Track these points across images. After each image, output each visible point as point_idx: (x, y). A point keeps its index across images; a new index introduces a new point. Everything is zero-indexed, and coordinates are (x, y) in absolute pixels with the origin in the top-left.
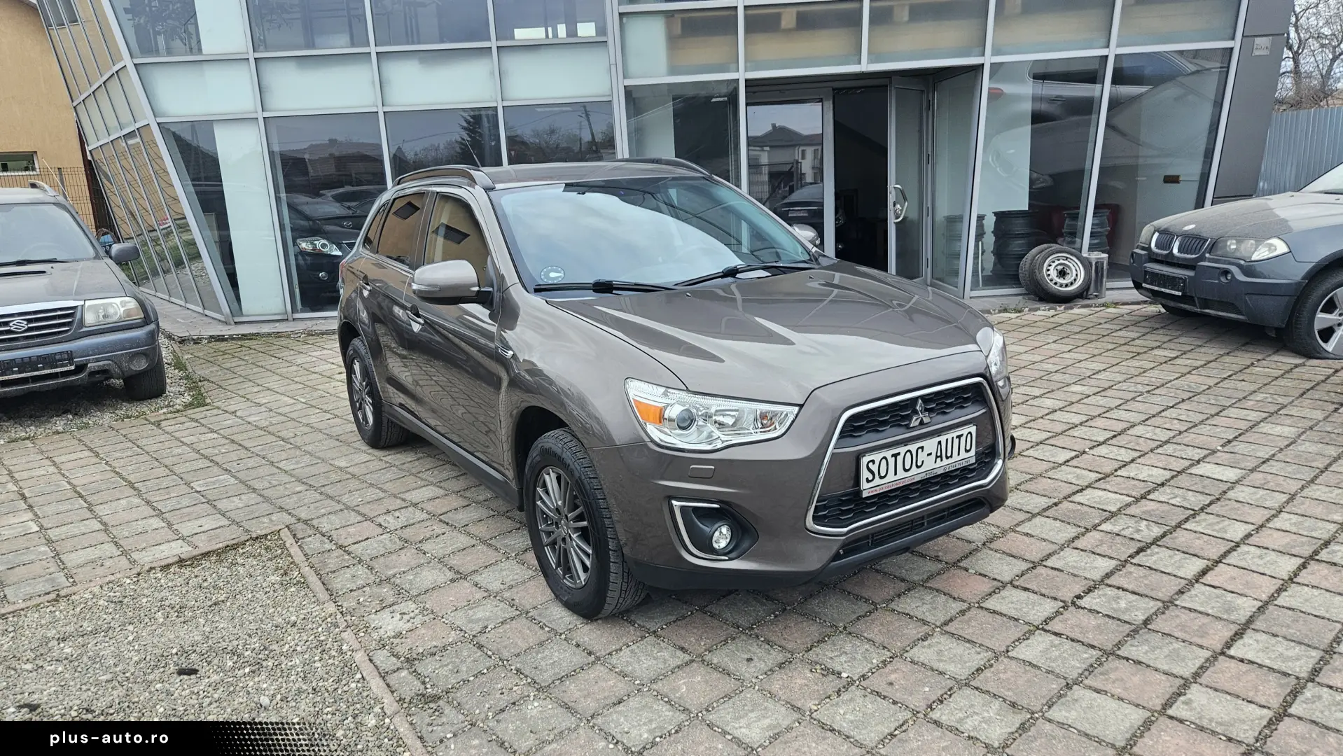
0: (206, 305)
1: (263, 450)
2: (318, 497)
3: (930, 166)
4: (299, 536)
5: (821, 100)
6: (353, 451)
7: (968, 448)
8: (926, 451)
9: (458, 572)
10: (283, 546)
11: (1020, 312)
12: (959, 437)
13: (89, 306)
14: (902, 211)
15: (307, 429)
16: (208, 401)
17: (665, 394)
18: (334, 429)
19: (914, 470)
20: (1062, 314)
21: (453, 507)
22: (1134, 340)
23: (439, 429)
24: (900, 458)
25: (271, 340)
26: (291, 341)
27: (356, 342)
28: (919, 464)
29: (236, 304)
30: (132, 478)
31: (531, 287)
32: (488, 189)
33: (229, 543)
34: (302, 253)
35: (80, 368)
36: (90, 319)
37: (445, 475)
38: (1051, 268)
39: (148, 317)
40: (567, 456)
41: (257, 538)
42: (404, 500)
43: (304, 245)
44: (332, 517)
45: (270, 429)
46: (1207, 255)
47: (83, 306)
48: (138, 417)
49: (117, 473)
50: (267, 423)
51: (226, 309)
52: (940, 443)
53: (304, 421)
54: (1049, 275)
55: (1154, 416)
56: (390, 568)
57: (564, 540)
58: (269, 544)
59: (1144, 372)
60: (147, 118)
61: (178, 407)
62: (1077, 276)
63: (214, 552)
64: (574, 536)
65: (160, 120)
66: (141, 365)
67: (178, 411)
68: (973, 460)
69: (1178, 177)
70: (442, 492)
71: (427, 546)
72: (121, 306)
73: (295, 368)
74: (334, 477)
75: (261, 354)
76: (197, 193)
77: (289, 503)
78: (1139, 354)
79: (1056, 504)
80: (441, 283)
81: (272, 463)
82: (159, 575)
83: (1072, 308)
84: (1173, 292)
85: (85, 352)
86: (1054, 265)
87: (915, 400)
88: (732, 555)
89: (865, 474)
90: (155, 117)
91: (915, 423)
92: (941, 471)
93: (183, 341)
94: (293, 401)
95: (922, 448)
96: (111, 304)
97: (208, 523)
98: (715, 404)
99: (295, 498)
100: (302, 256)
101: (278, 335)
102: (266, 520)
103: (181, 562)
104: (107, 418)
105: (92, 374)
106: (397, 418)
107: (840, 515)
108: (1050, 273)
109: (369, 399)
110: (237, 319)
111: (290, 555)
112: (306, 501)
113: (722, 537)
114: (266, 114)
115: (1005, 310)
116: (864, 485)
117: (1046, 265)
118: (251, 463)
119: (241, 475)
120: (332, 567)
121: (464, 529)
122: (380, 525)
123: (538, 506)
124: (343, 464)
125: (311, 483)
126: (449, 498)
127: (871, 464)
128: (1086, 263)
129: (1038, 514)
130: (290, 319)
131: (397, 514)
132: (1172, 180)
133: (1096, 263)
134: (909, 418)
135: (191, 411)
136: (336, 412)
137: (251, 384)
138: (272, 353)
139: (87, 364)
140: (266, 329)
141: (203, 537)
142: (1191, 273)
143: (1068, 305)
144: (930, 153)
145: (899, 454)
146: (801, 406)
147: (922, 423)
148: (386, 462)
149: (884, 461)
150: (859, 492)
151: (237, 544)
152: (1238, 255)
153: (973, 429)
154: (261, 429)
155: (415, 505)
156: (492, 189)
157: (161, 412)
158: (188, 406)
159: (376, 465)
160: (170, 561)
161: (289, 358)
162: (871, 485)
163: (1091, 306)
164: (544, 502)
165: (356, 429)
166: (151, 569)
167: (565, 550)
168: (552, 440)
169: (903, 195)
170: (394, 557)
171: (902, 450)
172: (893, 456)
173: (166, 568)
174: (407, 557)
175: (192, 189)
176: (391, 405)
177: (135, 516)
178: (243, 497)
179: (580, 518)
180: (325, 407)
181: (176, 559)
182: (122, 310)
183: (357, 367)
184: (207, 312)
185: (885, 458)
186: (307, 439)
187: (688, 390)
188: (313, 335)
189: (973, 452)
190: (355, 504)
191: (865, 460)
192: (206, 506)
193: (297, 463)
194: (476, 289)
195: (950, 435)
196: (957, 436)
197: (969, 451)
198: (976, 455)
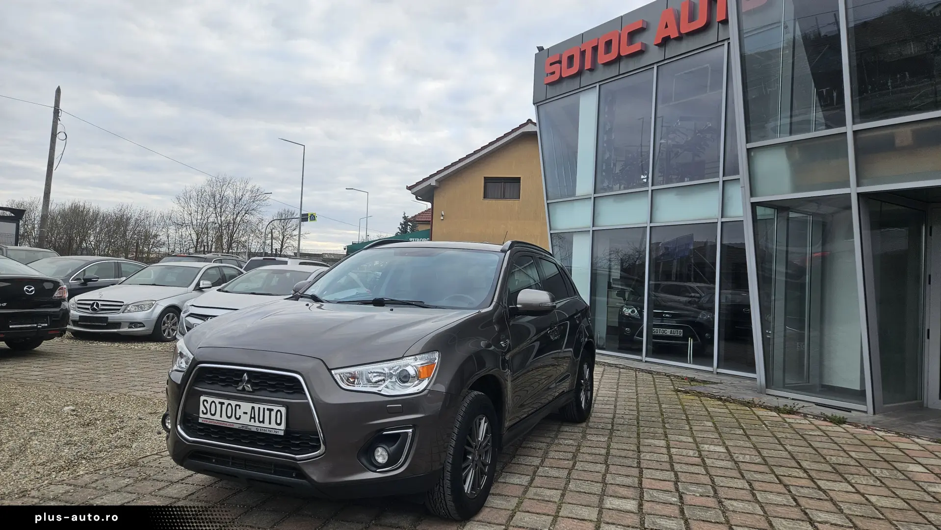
7: (279, 422)
8: (243, 409)
12: (270, 410)
19: (233, 419)
24: (224, 407)
28: (238, 417)
52: (253, 408)
65: (552, 232)
68: (282, 433)
87: (243, 373)
89: (201, 408)
90: (550, 230)
91: (240, 387)
92: (254, 429)
95: (239, 406)
114: (594, 229)
116: (201, 415)
147: (245, 390)
149: (213, 404)
150: (198, 418)
153: (284, 410)
162: (205, 416)
171: (226, 402)
172: (219, 403)
185: (213, 402)
189: (283, 427)
191: (202, 398)
195: (262, 407)
196: (268, 409)
197: (280, 424)
198: (286, 431)
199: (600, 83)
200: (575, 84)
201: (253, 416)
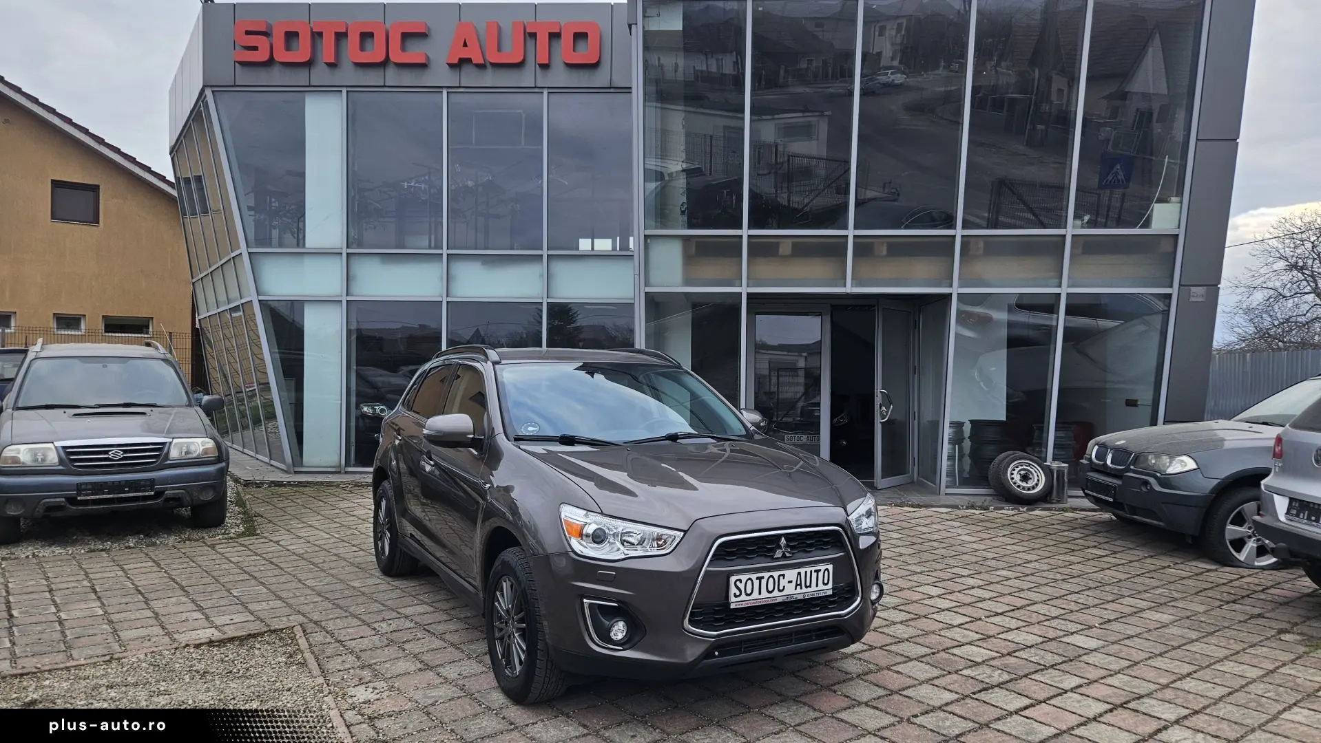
0: (273, 456)
1: (294, 570)
2: (330, 606)
3: (916, 375)
4: (308, 631)
5: (820, 314)
6: (368, 576)
7: (826, 582)
8: (787, 579)
9: (427, 665)
10: (294, 638)
11: (985, 510)
12: (817, 571)
13: (176, 444)
14: (887, 412)
15: (334, 558)
16: (259, 532)
17: (586, 516)
18: (356, 559)
19: (776, 593)
20: (1023, 514)
21: (437, 620)
22: (1075, 539)
23: (443, 559)
24: (764, 582)
25: (322, 488)
26: (339, 490)
27: (386, 484)
28: (781, 588)
29: (299, 459)
30: (184, 583)
31: (512, 437)
32: (494, 363)
33: (252, 632)
34: (364, 416)
35: (159, 494)
36: (174, 453)
37: (438, 598)
38: (1015, 472)
39: (221, 456)
40: (518, 569)
41: (275, 631)
42: (399, 613)
43: (365, 409)
44: (338, 621)
45: (305, 556)
46: (1132, 467)
47: (171, 443)
48: (198, 540)
49: (173, 579)
50: (303, 552)
51: (289, 459)
52: (799, 574)
53: (334, 551)
54: (1013, 479)
55: (1057, 598)
56: (374, 659)
57: (509, 636)
58: (283, 635)
59: (1070, 565)
60: (251, 296)
61: (232, 535)
62: (1038, 481)
63: (238, 637)
64: (516, 635)
65: (261, 298)
66: (208, 496)
67: (231, 538)
68: (830, 593)
69: (1136, 401)
70: (432, 609)
71: (406, 646)
72: (201, 445)
73: (338, 511)
74: (347, 593)
75: (311, 499)
76: (281, 360)
77: (306, 609)
78: (1073, 550)
79: (933, 654)
80: (446, 430)
81: (300, 581)
82: (192, 650)
83: (1034, 510)
84: (1107, 498)
85: (165, 480)
86: (1017, 470)
87: (780, 536)
88: (625, 647)
89: (733, 590)
90: (258, 295)
91: (778, 554)
92: (800, 597)
93: (248, 484)
94: (328, 536)
95: (783, 575)
96: (193, 443)
97: (238, 618)
98: (621, 526)
99: (312, 605)
100: (363, 419)
101: (330, 484)
102: (285, 619)
103: (211, 643)
104: (172, 540)
105: (168, 500)
106: (409, 549)
107: (713, 621)
108: (1014, 476)
109: (388, 534)
110: (297, 470)
111: (298, 645)
112: (320, 608)
113: (619, 630)
114: (349, 298)
115: (972, 507)
116: (732, 599)
117: (1010, 469)
118: (283, 579)
119: (273, 588)
120: (328, 654)
121: (441, 637)
122: (375, 629)
123: (496, 607)
124: (356, 584)
125: (328, 596)
126: (437, 614)
127: (738, 583)
128: (1048, 471)
129: (915, 659)
130: (343, 471)
131: (391, 622)
132: (1132, 403)
133: (1058, 471)
134: (773, 550)
135: (242, 539)
136: (362, 546)
137: (297, 521)
138: (320, 498)
139: (164, 492)
140: (320, 478)
141: (232, 627)
142: (1120, 482)
143: (1030, 507)
144: (916, 365)
145: (763, 577)
146: (685, 532)
147: (784, 557)
148: (393, 586)
149: (749, 582)
150: (729, 604)
151: (258, 634)
152: (1156, 468)
153: (830, 567)
154: (296, 555)
155: (407, 617)
156: (499, 363)
157: (217, 538)
158: (243, 535)
159: (386, 587)
160: (203, 641)
161: (334, 503)
162: (738, 599)
163: (1052, 510)
164: (499, 603)
165: (375, 560)
166: (187, 645)
167: (509, 645)
168: (509, 555)
169: (888, 400)
170: (379, 651)
171: (766, 575)
172: (757, 578)
173: (198, 646)
174: (391, 652)
175: (277, 356)
176: (404, 535)
177: (181, 610)
178: (270, 602)
179: (521, 621)
180: (353, 543)
181: (207, 640)
182: (201, 448)
183: (383, 504)
184: (273, 462)
185: (750, 579)
186: (333, 565)
187: (602, 513)
188: (359, 486)
189: (830, 586)
190: (358, 613)
191: (733, 579)
192: (240, 606)
193: (320, 581)
194: (472, 436)
195: (808, 570)
196: (815, 571)
197: (827, 584)
198: (834, 589)
199: (349, 89)
200: (300, 77)
201: (799, 583)
